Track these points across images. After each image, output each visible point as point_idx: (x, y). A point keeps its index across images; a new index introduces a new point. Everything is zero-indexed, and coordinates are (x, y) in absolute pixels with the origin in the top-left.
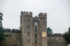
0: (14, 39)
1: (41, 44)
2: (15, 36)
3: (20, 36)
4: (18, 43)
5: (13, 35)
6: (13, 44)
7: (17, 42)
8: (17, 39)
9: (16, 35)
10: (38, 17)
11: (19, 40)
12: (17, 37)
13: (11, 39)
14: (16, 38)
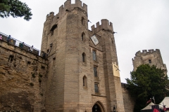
0: (24, 74)
1: (112, 97)
2: (29, 63)
3: (43, 67)
4: (36, 90)
5: (23, 57)
6: (16, 91)
7: (32, 85)
8: (34, 76)
9: (32, 61)
10: (100, 24)
11: (40, 81)
12: (36, 69)
13: (14, 71)
14: (29, 70)
